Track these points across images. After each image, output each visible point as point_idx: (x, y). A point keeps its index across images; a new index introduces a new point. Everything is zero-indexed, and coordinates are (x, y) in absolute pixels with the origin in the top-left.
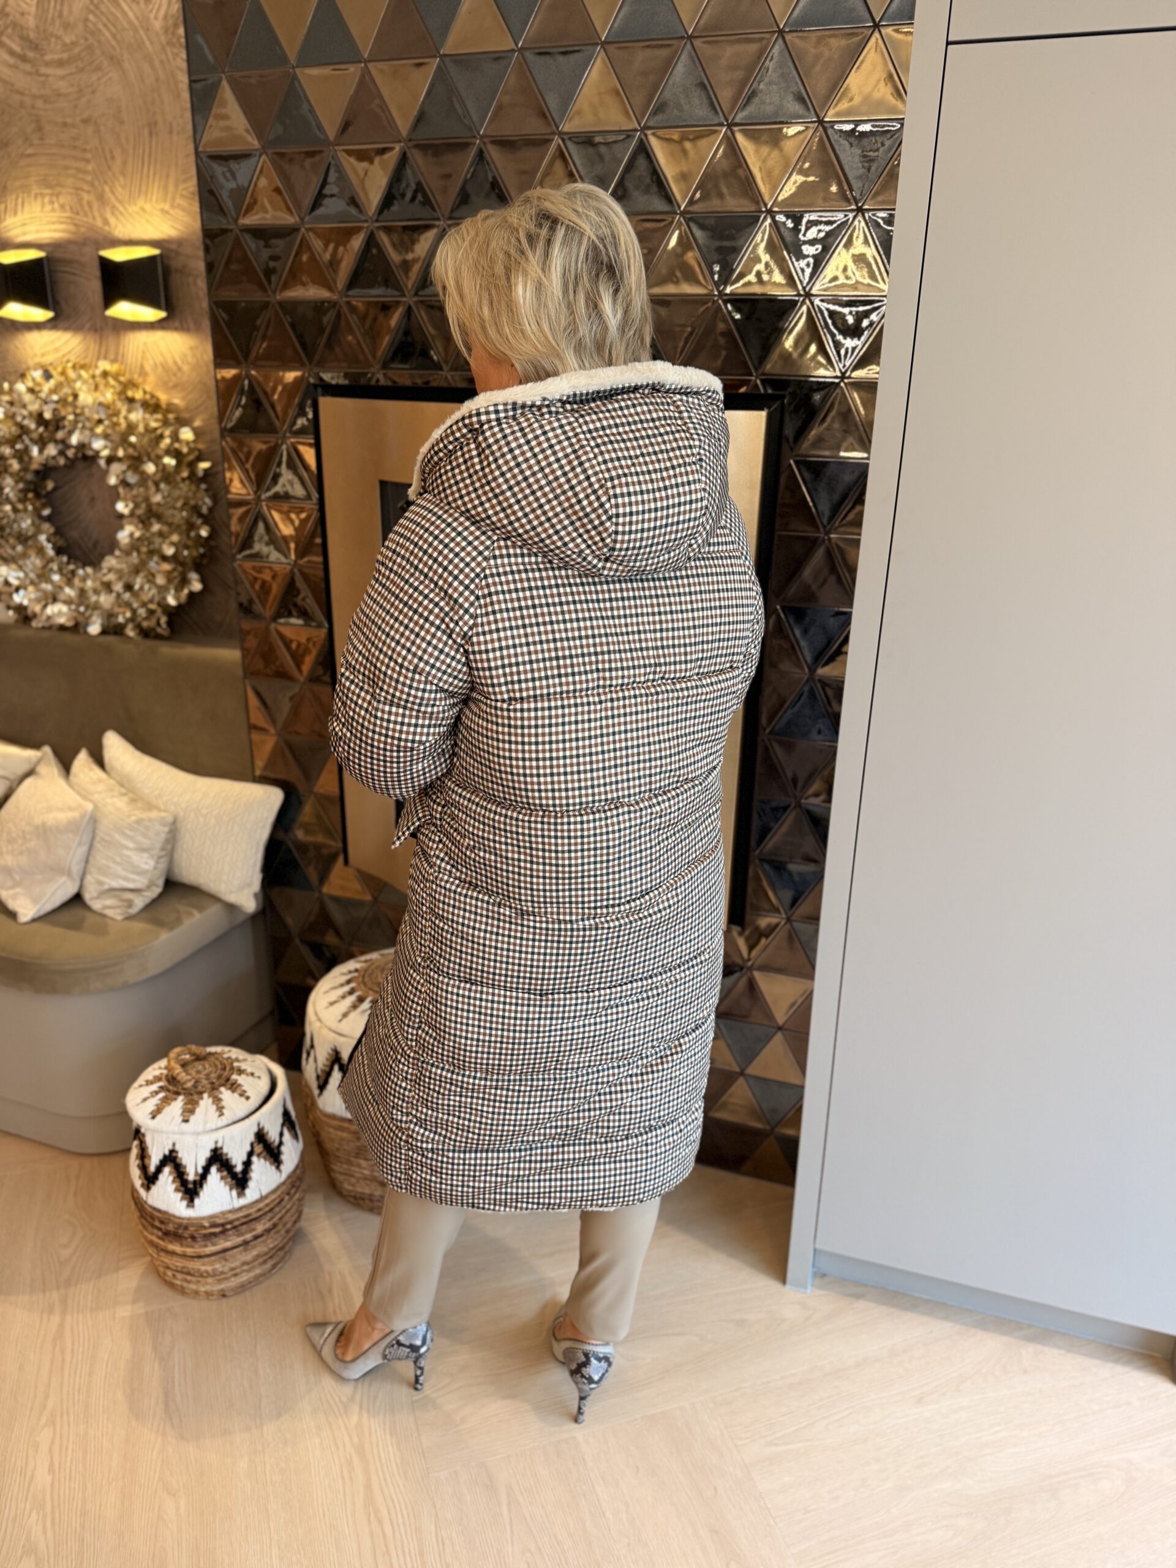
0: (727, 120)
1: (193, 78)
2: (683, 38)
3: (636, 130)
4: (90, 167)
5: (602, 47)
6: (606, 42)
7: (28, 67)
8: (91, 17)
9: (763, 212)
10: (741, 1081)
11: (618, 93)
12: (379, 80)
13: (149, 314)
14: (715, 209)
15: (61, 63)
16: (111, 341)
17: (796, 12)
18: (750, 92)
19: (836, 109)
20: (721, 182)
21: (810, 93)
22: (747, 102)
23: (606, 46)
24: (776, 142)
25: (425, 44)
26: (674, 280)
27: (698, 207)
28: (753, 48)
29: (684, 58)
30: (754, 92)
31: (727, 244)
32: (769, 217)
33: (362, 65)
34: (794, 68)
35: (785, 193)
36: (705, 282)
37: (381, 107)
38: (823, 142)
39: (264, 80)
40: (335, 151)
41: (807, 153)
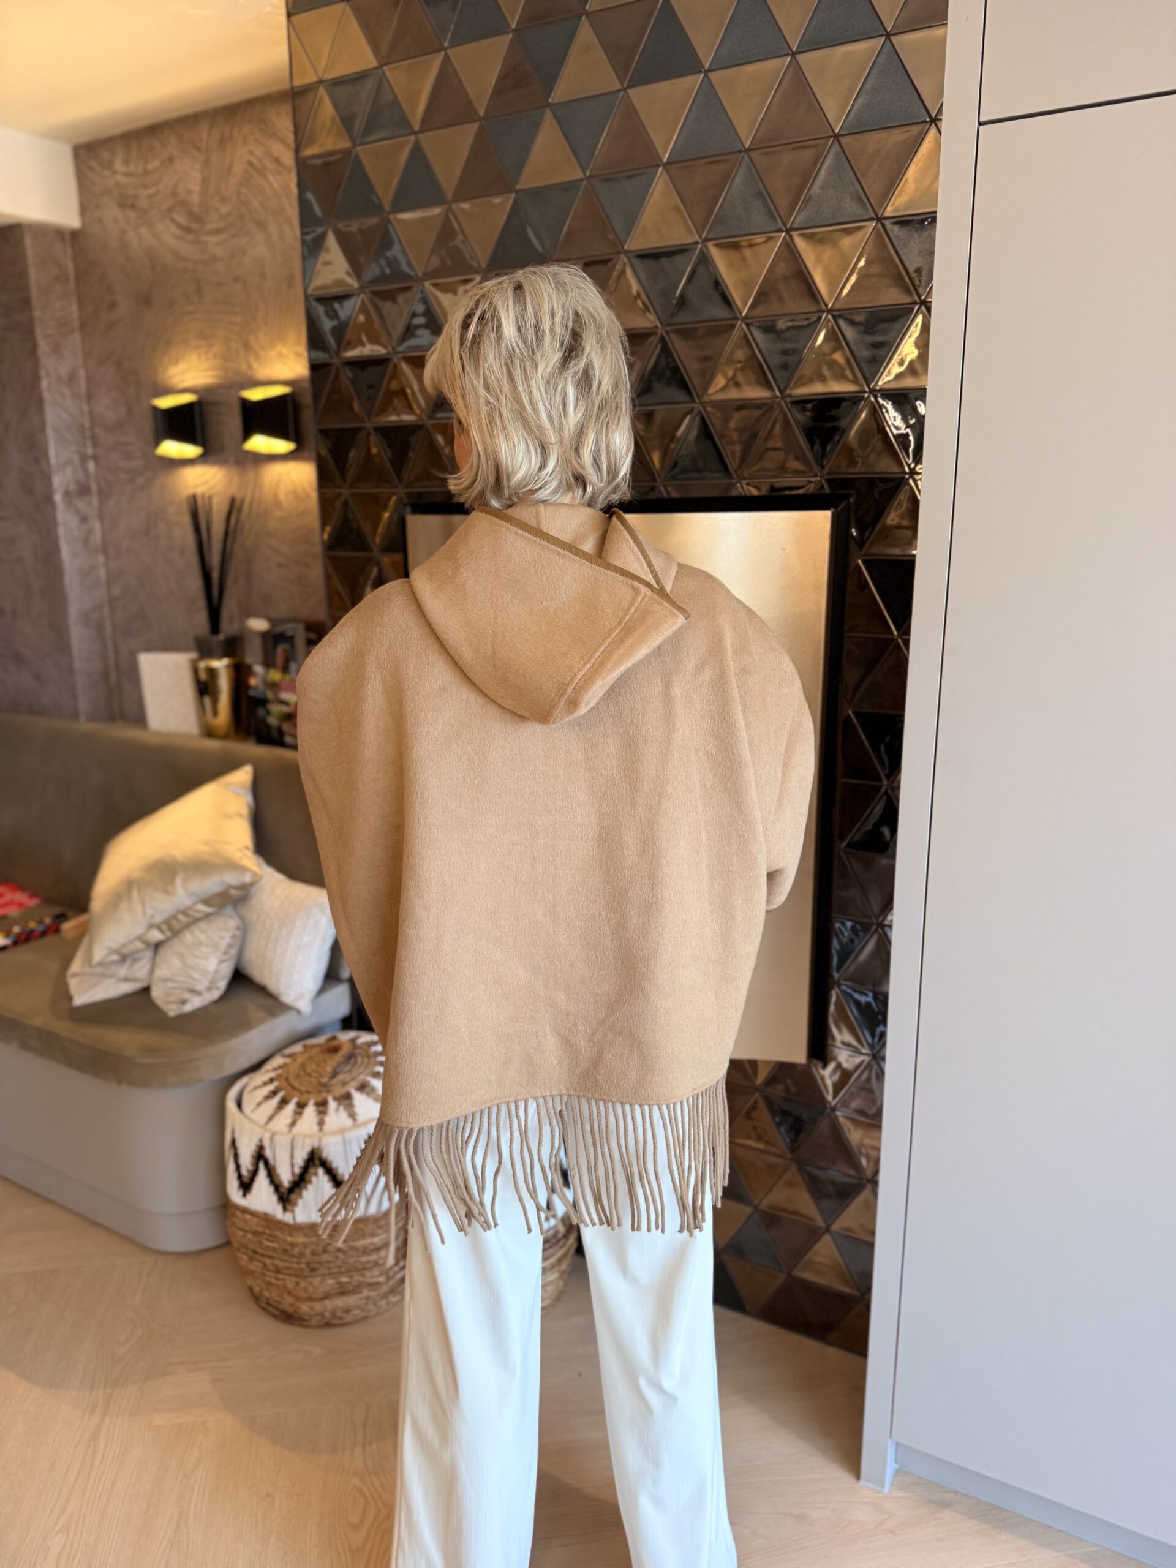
0: (785, 226)
1: (307, 230)
2: (741, 151)
3: (697, 243)
4: (239, 319)
5: (664, 168)
6: (668, 163)
7: (191, 237)
8: (244, 190)
9: (823, 311)
10: (827, 1238)
11: (678, 210)
12: (462, 218)
13: (281, 446)
14: (775, 313)
15: (217, 232)
16: (250, 474)
17: (851, 116)
18: (807, 197)
19: (895, 205)
20: (782, 287)
21: (867, 192)
22: (805, 207)
23: (668, 167)
24: (835, 244)
25: (503, 183)
26: (737, 385)
27: (759, 311)
28: (809, 154)
29: (742, 171)
30: (811, 196)
31: (787, 346)
32: (830, 317)
33: (446, 206)
34: (850, 170)
35: (845, 291)
36: (767, 385)
37: (464, 242)
38: (882, 238)
39: (364, 227)
40: (423, 286)
41: (867, 251)
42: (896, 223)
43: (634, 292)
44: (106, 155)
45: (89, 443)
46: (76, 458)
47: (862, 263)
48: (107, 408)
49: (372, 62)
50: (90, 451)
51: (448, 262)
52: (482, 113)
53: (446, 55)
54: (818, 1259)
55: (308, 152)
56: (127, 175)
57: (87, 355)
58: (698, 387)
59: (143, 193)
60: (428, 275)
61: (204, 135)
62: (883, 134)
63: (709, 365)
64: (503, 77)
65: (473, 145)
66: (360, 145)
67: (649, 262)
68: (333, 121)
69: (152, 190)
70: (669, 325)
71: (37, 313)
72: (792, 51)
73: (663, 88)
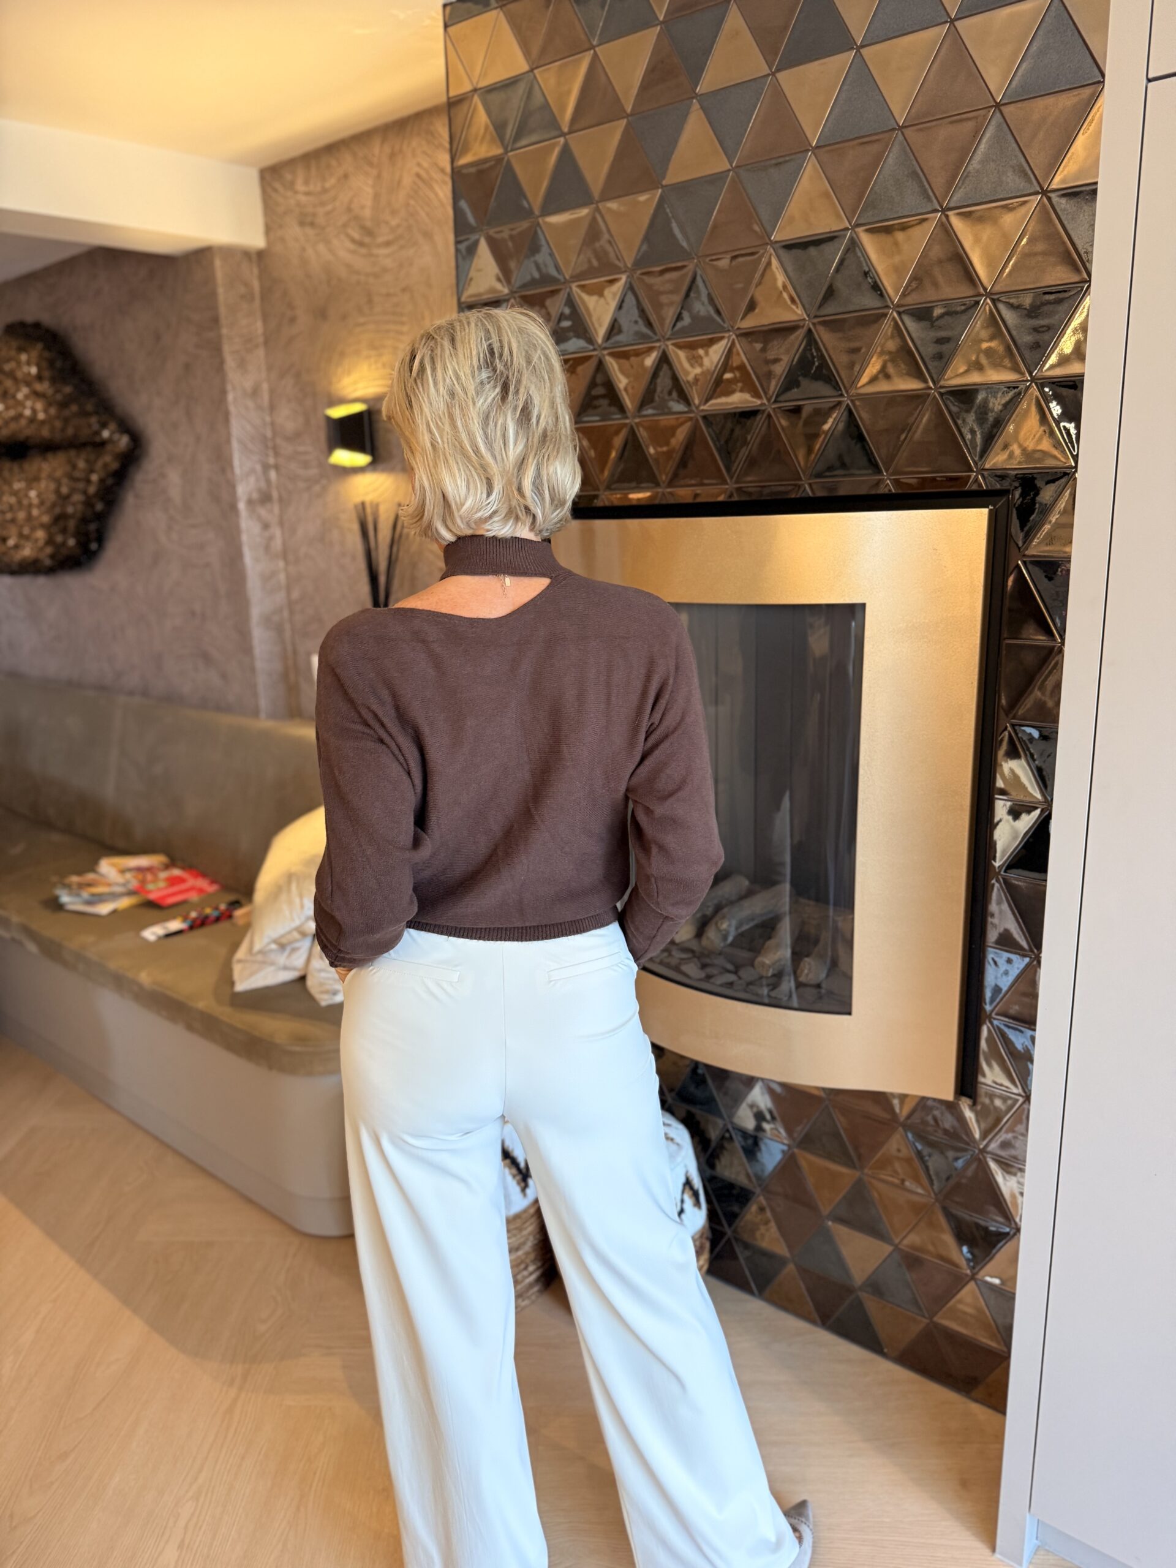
0: (942, 207)
1: (461, 238)
2: (894, 129)
3: (847, 229)
4: (405, 329)
5: (813, 152)
6: (817, 147)
7: (363, 251)
8: (412, 202)
9: (982, 295)
10: (972, 1285)
11: (826, 195)
12: (608, 218)
14: (929, 299)
15: (388, 244)
17: (1014, 83)
18: (965, 174)
19: (1062, 176)
20: (936, 271)
21: (1032, 164)
22: (964, 181)
23: (816, 151)
24: (995, 221)
25: (649, 178)
26: (888, 377)
27: (913, 299)
28: (970, 126)
29: (896, 149)
30: (969, 172)
31: (943, 334)
32: (988, 301)
33: (594, 206)
34: (1013, 141)
35: (1007, 270)
36: (920, 376)
37: (610, 242)
38: (1048, 213)
39: (514, 233)
40: (571, 288)
41: (1030, 228)
42: (1064, 195)
43: (780, 284)
44: (288, 176)
45: (271, 453)
46: (258, 468)
47: (1025, 241)
48: (287, 419)
49: (525, 67)
50: (271, 461)
51: (595, 263)
52: (629, 110)
53: (595, 52)
54: (961, 1307)
55: (463, 161)
56: (307, 194)
57: (270, 368)
58: (845, 381)
59: (321, 211)
60: (577, 277)
61: (376, 150)
62: (1050, 100)
63: (858, 355)
64: (651, 70)
65: (621, 141)
66: (512, 150)
67: (795, 252)
68: (486, 128)
69: (329, 207)
70: (816, 317)
71: (225, 331)
72: (950, 18)
73: (813, 69)
